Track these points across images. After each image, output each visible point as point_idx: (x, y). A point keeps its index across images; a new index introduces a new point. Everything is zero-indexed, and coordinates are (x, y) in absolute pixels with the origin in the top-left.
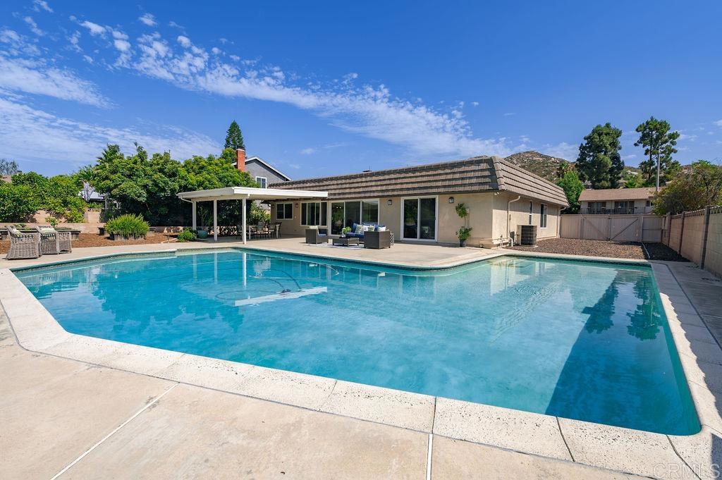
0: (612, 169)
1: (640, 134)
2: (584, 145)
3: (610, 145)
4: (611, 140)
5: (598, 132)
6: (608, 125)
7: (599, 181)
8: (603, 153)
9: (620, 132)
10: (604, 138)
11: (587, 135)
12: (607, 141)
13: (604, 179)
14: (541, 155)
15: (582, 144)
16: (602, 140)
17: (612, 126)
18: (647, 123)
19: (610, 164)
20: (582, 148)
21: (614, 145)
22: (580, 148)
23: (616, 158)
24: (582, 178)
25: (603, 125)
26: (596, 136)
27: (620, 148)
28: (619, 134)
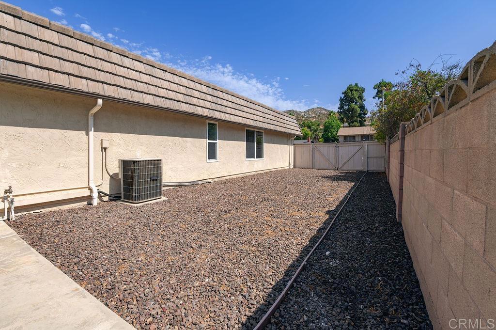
0: (360, 114)
1: (376, 91)
2: (343, 98)
3: (358, 97)
4: (359, 94)
5: (350, 89)
6: (356, 85)
7: (353, 122)
8: (354, 104)
9: (364, 90)
10: (354, 92)
11: (344, 91)
12: (356, 95)
13: (355, 121)
14: (325, 110)
15: (341, 97)
16: (353, 94)
17: (359, 85)
18: (380, 83)
19: (359, 110)
20: (341, 100)
21: (360, 97)
22: (340, 100)
23: (362, 107)
24: (342, 120)
25: (354, 84)
26: (349, 91)
27: (365, 100)
28: (363, 90)
